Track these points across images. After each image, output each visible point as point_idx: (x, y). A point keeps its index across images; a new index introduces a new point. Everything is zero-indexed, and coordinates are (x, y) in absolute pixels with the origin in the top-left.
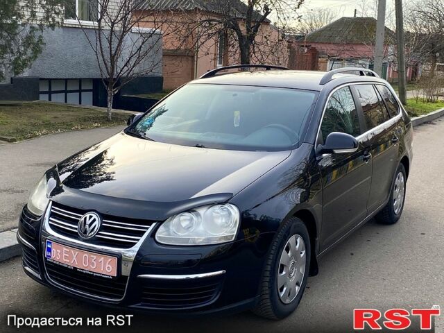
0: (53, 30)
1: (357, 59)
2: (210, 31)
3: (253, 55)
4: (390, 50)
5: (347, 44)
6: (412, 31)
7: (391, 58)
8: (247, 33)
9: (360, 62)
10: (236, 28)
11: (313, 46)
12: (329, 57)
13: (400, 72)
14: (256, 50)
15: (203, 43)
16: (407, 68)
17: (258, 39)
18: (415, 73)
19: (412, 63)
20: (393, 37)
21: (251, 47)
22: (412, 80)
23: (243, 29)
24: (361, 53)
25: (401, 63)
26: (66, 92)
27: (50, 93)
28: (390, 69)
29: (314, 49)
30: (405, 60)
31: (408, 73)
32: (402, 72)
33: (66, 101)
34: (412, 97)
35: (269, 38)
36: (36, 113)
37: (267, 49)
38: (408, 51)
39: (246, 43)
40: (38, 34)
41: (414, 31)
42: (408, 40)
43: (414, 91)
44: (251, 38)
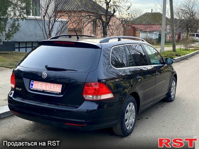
0: (23, 20)
1: (153, 31)
2: (90, 20)
3: (109, 31)
4: (168, 27)
5: (149, 25)
6: (178, 18)
7: (168, 31)
8: (106, 21)
9: (155, 33)
10: (101, 19)
11: (133, 26)
12: (141, 30)
13: (173, 37)
14: (110, 28)
15: (86, 25)
16: (176, 35)
17: (110, 23)
18: (179, 37)
19: (178, 33)
20: (169, 21)
21: (108, 27)
22: (178, 41)
23: (104, 19)
24: (155, 29)
25: (173, 33)
26: (26, 47)
27: (19, 48)
28: (168, 36)
29: (134, 27)
30: (175, 31)
31: (176, 37)
32: (174, 37)
33: (26, 52)
34: (178, 48)
35: (115, 23)
36: (16, 57)
37: (114, 28)
38: (176, 27)
39: (105, 25)
40: (17, 22)
41: (179, 18)
42: (176, 23)
43: (179, 46)
44: (108, 23)
